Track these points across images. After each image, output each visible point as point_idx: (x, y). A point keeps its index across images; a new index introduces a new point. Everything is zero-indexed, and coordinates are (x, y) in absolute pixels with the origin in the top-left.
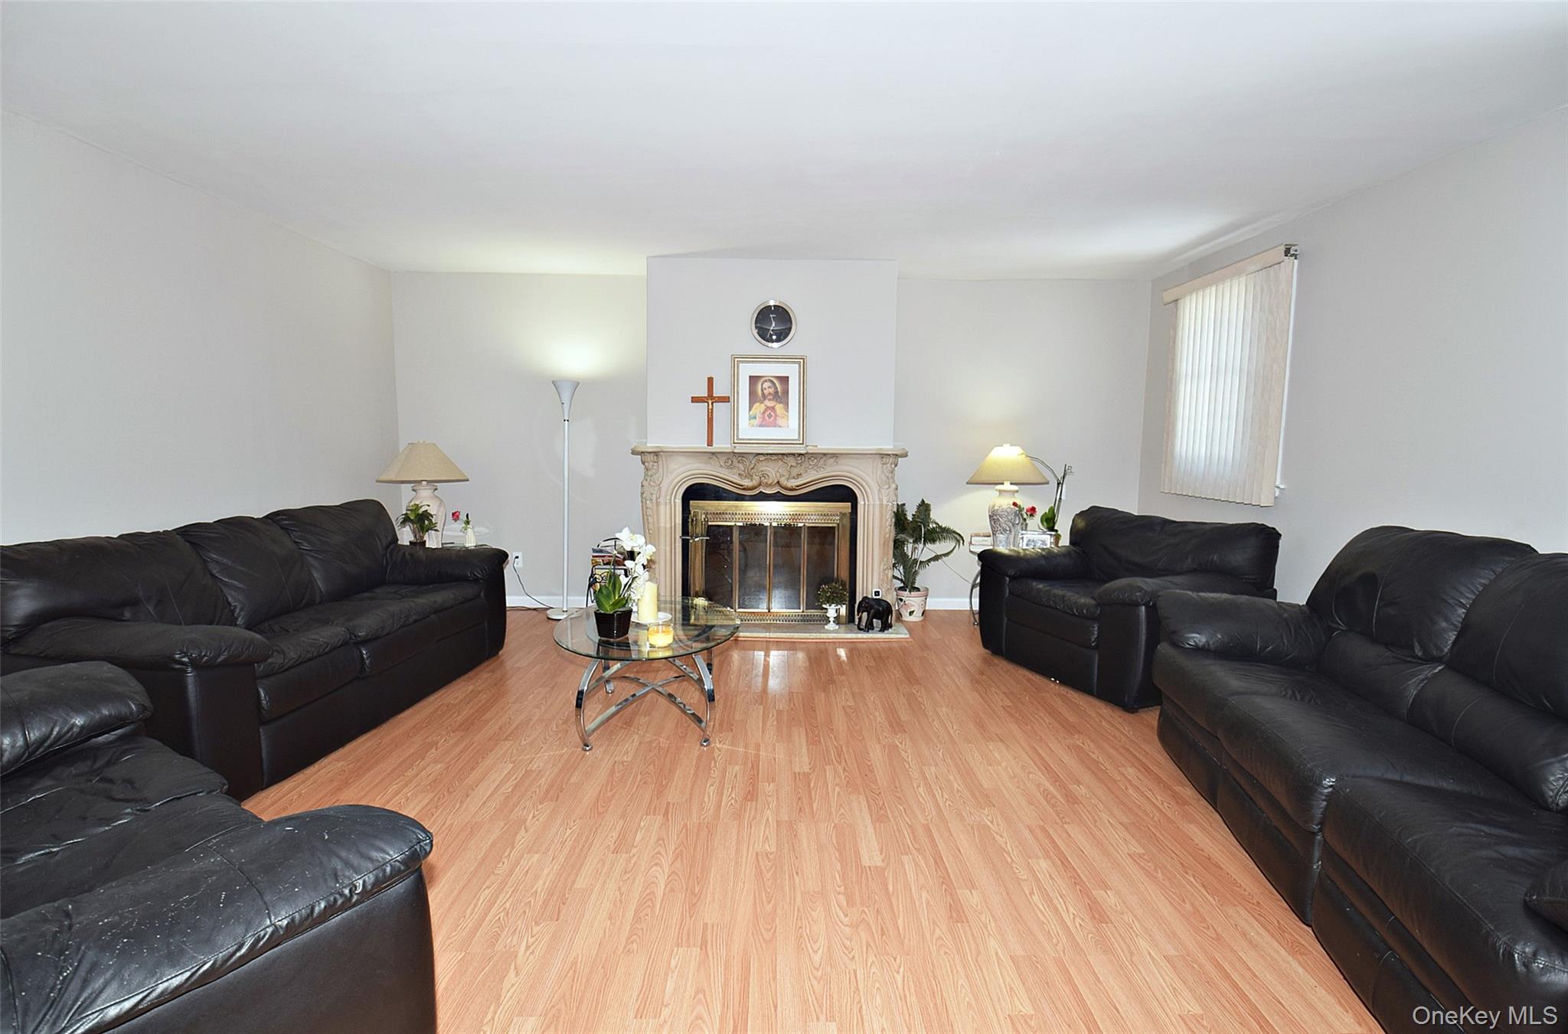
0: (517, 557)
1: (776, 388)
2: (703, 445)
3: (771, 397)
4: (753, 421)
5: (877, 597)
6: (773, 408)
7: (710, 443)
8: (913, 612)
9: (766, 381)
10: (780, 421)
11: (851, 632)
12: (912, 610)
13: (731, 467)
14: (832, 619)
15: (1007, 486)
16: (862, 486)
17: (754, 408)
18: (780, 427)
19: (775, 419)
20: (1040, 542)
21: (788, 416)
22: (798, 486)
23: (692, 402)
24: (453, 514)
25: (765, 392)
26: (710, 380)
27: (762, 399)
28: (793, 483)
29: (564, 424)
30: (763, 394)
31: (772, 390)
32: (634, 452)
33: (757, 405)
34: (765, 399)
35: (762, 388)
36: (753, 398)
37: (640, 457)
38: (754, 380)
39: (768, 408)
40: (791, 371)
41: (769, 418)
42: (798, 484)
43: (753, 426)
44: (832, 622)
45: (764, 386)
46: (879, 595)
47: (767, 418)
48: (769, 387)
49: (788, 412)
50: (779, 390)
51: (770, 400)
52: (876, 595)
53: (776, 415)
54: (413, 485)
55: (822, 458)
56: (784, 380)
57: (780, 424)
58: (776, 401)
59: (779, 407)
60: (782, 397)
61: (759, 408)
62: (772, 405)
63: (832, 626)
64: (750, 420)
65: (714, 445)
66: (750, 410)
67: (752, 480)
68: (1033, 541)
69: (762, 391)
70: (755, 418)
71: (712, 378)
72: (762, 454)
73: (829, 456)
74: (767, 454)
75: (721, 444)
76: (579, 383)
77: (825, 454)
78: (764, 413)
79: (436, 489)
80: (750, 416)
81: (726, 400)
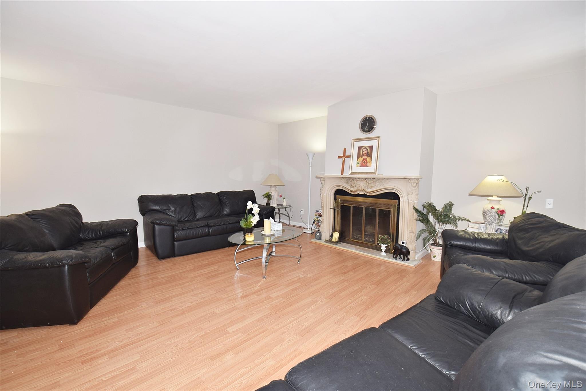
0: (302, 211)
1: (368, 151)
2: (339, 174)
3: (365, 155)
4: (358, 165)
5: (403, 245)
6: (366, 159)
7: (342, 174)
8: (435, 256)
9: (364, 148)
10: (368, 164)
11: (390, 258)
12: (435, 255)
13: (348, 183)
14: (383, 251)
15: (495, 198)
16: (401, 193)
17: (359, 160)
18: (368, 167)
19: (366, 164)
20: (505, 231)
21: (371, 162)
22: (372, 192)
23: (338, 158)
24: (280, 196)
25: (363, 152)
26: (345, 150)
27: (362, 156)
28: (369, 190)
29: (310, 168)
30: (363, 154)
31: (366, 152)
32: (317, 178)
33: (360, 158)
34: (363, 156)
35: (362, 151)
36: (359, 156)
37: (320, 179)
38: (360, 148)
39: (364, 159)
40: (374, 143)
41: (364, 163)
42: (372, 191)
43: (358, 167)
44: (383, 252)
45: (363, 150)
46: (404, 244)
47: (363, 163)
48: (365, 151)
49: (371, 160)
50: (369, 151)
51: (365, 156)
52: (402, 244)
53: (367, 162)
54: (270, 186)
55: (383, 180)
56: (371, 147)
57: (368, 166)
58: (367, 156)
59: (368, 159)
60: (370, 155)
61: (361, 159)
62: (365, 158)
63: (383, 254)
64: (357, 164)
65: (344, 174)
66: (357, 160)
67: (354, 188)
68: (500, 229)
69: (362, 152)
70: (359, 163)
71: (346, 149)
72: (358, 178)
73: (387, 179)
74: (360, 178)
75: (346, 174)
76: (315, 154)
77: (384, 178)
78: (362, 161)
79: (276, 188)
80: (357, 163)
81: (349, 157)
